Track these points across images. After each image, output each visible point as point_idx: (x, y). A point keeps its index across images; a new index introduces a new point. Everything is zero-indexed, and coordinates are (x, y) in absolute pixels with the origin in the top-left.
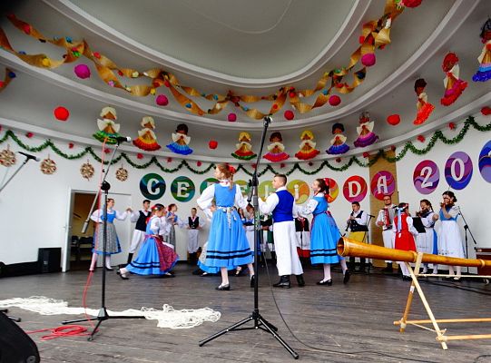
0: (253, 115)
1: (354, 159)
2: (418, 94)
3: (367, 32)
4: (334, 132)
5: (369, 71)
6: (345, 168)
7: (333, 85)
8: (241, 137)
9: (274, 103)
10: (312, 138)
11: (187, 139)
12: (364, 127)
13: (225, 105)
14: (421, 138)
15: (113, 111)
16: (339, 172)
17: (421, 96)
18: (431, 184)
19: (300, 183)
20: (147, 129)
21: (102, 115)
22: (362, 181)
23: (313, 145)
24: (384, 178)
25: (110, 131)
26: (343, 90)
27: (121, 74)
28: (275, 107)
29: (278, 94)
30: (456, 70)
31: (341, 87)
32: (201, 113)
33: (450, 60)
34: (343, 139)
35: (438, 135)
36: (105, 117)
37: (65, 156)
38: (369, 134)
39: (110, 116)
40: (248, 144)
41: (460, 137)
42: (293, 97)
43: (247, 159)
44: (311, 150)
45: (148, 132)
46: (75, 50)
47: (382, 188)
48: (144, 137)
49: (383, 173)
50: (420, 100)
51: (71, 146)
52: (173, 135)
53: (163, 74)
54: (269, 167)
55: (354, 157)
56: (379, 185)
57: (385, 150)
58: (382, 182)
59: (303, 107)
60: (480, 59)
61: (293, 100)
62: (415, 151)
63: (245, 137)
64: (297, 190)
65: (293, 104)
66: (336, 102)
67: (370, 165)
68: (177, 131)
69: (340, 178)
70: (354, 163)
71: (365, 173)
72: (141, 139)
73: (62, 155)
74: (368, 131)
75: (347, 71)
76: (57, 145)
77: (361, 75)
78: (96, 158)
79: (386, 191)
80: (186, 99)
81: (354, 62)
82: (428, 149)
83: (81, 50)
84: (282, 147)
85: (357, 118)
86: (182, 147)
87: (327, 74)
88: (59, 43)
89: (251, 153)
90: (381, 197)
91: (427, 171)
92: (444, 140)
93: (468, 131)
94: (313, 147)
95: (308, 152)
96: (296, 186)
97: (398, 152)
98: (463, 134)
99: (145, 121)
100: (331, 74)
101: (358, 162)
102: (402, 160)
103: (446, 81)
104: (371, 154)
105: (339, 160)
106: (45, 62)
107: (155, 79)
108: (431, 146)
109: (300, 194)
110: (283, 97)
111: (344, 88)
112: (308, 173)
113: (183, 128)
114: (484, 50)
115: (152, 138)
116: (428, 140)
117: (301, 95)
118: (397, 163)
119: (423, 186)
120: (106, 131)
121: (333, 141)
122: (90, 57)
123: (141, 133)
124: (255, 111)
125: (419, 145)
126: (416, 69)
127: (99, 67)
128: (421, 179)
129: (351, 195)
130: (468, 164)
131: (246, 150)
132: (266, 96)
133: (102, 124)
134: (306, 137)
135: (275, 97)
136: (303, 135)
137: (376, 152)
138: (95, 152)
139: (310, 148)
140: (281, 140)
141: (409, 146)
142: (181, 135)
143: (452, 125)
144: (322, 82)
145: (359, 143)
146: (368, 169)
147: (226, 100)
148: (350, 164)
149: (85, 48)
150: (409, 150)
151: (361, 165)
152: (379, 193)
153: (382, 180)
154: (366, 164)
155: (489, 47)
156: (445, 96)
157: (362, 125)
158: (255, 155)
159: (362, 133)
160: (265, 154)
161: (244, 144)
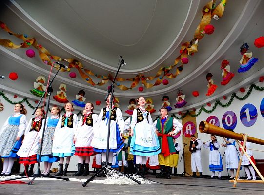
0: (121, 88)
2: (208, 80)
3: (184, 48)
5: (185, 67)
9: (133, 82)
10: (152, 103)
11: (84, 99)
12: (180, 97)
13: (107, 81)
14: (209, 104)
15: (44, 79)
17: (210, 81)
20: (62, 91)
21: (37, 80)
23: (152, 106)
24: (190, 125)
25: (41, 89)
26: (170, 77)
27: (52, 58)
28: (134, 84)
29: (135, 78)
30: (228, 68)
31: (169, 75)
32: (93, 85)
33: (225, 63)
34: (169, 104)
35: (218, 102)
36: (39, 81)
37: (11, 102)
38: (182, 101)
39: (42, 81)
40: (117, 104)
41: (230, 103)
42: (142, 80)
45: (62, 93)
46: (28, 42)
47: (189, 131)
48: (60, 95)
49: (189, 123)
50: (210, 83)
51: (15, 97)
52: (76, 95)
53: (75, 61)
56: (187, 129)
57: (190, 111)
58: (189, 128)
59: (148, 85)
60: (241, 62)
61: (143, 82)
62: (206, 111)
63: (116, 100)
66: (166, 83)
67: (182, 119)
68: (79, 94)
72: (58, 95)
73: (9, 101)
74: (182, 99)
75: (172, 67)
76: (6, 95)
77: (180, 69)
78: (30, 105)
79: (191, 133)
80: (87, 76)
81: (176, 63)
82: (213, 110)
83: (32, 42)
84: (135, 107)
85: (176, 93)
86: (81, 103)
87: (162, 69)
88: (20, 36)
90: (188, 136)
91: (213, 121)
92: (221, 105)
93: (233, 100)
94: (153, 108)
95: (149, 110)
97: (197, 112)
98: (231, 102)
99: (61, 86)
100: (164, 69)
101: (175, 117)
102: (199, 116)
103: (223, 74)
104: (182, 113)
106: (10, 44)
107: (70, 63)
108: (214, 108)
110: (138, 80)
111: (171, 76)
113: (82, 92)
114: (242, 58)
115: (64, 96)
116: (213, 105)
117: (147, 79)
118: (197, 117)
120: (38, 89)
121: (163, 105)
122: (36, 47)
123: (58, 93)
124: (123, 86)
125: (208, 108)
126: (207, 68)
127: (41, 53)
130: (235, 117)
132: (129, 79)
133: (36, 85)
135: (134, 80)
137: (185, 112)
138: (29, 102)
139: (151, 108)
140: (135, 103)
141: (202, 108)
142: (81, 96)
143: (225, 97)
144: (159, 73)
145: (178, 106)
146: (181, 120)
147: (108, 79)
149: (34, 42)
150: (203, 110)
152: (187, 133)
153: (189, 127)
154: (180, 118)
155: (245, 56)
156: (223, 81)
157: (178, 97)
158: (121, 110)
159: (179, 101)
160: (126, 110)
161: (115, 104)
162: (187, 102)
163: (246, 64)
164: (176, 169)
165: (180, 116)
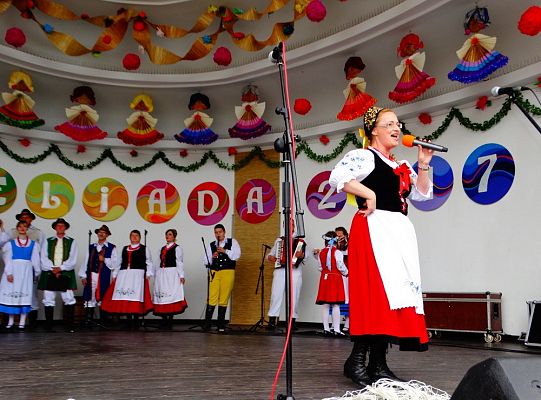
1: (210, 156)
4: (191, 106)
6: (194, 167)
7: (221, 30)
8: (15, 81)
9: (102, 32)
10: (151, 109)
12: (248, 108)
14: (324, 139)
16: (183, 173)
17: (355, 80)
18: (333, 205)
19: (111, 184)
22: (221, 191)
23: (152, 121)
24: (259, 190)
26: (246, 43)
28: (107, 40)
29: (115, 18)
30: (419, 59)
31: (240, 37)
33: (410, 44)
34: (208, 121)
35: (350, 138)
38: (255, 121)
40: (28, 97)
42: (141, 31)
43: (25, 127)
44: (148, 131)
47: (255, 205)
49: (258, 183)
50: (353, 86)
54: (54, 148)
55: (211, 152)
56: (250, 201)
57: (263, 149)
58: (255, 197)
59: (159, 53)
60: (461, 53)
61: (140, 36)
62: (313, 156)
63: (22, 82)
64: (105, 197)
65: (141, 43)
66: (223, 59)
67: (236, 168)
69: (185, 183)
70: (210, 162)
71: (228, 181)
74: (254, 115)
75: (258, 16)
77: (288, 29)
79: (260, 210)
81: (277, 6)
82: (334, 156)
84: (93, 114)
87: (215, 9)
89: (31, 115)
90: (254, 219)
91: (328, 187)
94: (153, 126)
95: (142, 132)
96: (105, 190)
100: (222, 10)
101: (216, 161)
103: (399, 70)
104: (239, 151)
105: (184, 154)
108: (337, 152)
109: (111, 204)
110: (122, 26)
112: (129, 169)
114: (467, 45)
116: (335, 143)
117: (160, 33)
119: (321, 206)
121: (188, 122)
124: (67, 38)
125: (318, 149)
128: (318, 196)
129: (201, 212)
131: (22, 109)
134: (141, 106)
135: (108, 23)
136: (137, 101)
137: (250, 150)
139: (147, 126)
140: (92, 102)
141: (303, 147)
144: (207, 20)
145: (236, 132)
146: (232, 173)
148: (203, 162)
150: (303, 152)
151: (221, 166)
152: (250, 211)
153: (255, 193)
154: (230, 165)
155: (476, 42)
156: (396, 89)
157: (245, 104)
158: (42, 122)
159: (244, 117)
160: (59, 124)
161: (20, 96)
162: (269, 127)
163: (474, 65)
164: (222, 310)
165: (231, 161)
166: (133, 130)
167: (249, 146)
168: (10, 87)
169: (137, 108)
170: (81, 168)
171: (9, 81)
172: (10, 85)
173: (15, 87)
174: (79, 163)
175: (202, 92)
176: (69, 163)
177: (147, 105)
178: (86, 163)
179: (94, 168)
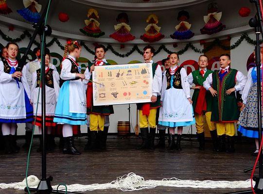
1: (190, 46)
4: (179, 19)
6: (181, 52)
8: (90, 13)
10: (157, 22)
11: (39, 7)
12: (212, 16)
23: (158, 29)
34: (188, 26)
38: (216, 23)
40: (97, 21)
44: (156, 34)
54: (110, 47)
55: (190, 44)
56: (213, 69)
57: (220, 39)
63: (93, 14)
67: (205, 51)
70: (190, 49)
74: (215, 20)
84: (128, 28)
86: (34, 15)
94: (158, 31)
95: (153, 35)
97: (233, 42)
101: (193, 48)
102: (236, 49)
104: (207, 41)
105: (175, 45)
118: (232, 51)
121: (177, 27)
131: (94, 28)
134: (152, 21)
136: (150, 18)
139: (155, 31)
141: (244, 36)
142: (32, 1)
145: (205, 31)
148: (186, 49)
150: (244, 40)
151: (196, 51)
154: (201, 50)
157: (209, 15)
158: (103, 34)
159: (209, 22)
160: (112, 34)
161: (93, 21)
162: (224, 26)
165: (202, 48)
166: (148, 34)
167: (213, 38)
168: (88, 17)
169: (150, 22)
170: (123, 56)
171: (87, 14)
172: (88, 16)
173: (90, 17)
174: (122, 54)
175: (185, 10)
176: (117, 54)
177: (155, 20)
178: (125, 53)
179: (129, 56)
